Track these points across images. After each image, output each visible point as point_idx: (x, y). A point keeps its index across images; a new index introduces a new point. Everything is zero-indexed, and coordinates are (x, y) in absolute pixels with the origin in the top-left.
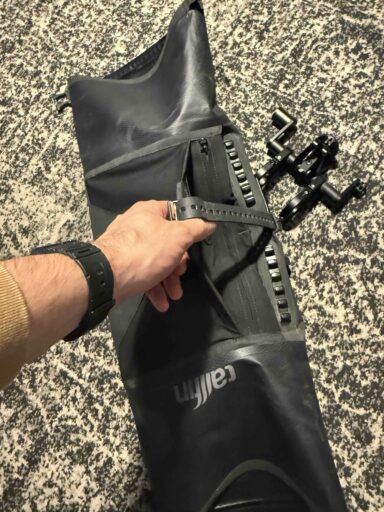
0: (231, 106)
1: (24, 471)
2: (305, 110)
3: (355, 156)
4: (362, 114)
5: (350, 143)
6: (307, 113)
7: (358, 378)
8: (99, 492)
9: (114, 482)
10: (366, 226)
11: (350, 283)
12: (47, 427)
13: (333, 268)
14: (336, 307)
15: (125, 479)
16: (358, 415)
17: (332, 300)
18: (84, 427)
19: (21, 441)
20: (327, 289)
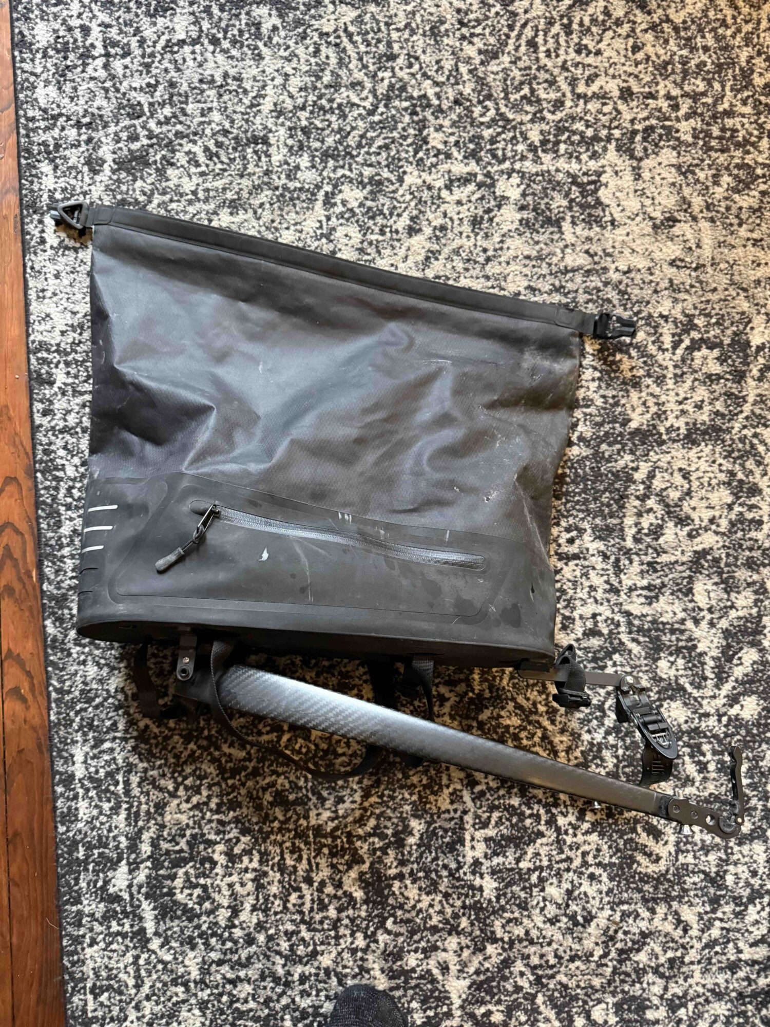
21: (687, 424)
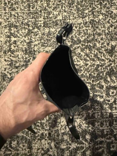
0: (20, 23)
1: (30, 152)
2: (42, 13)
3: (63, 19)
4: (58, 6)
5: (59, 16)
6: (43, 13)
7: (94, 75)
8: (51, 142)
9: (54, 137)
10: (75, 37)
11: (80, 54)
12: (28, 138)
13: (74, 52)
14: (80, 62)
15: (56, 134)
16: (98, 83)
17: (78, 61)
18: (38, 131)
19: (24, 146)
20: (75, 59)
21: (27, 149)
